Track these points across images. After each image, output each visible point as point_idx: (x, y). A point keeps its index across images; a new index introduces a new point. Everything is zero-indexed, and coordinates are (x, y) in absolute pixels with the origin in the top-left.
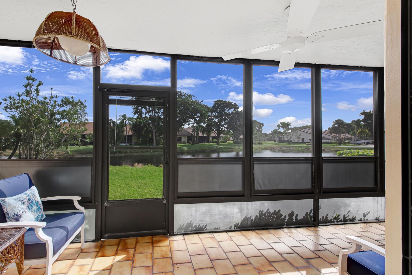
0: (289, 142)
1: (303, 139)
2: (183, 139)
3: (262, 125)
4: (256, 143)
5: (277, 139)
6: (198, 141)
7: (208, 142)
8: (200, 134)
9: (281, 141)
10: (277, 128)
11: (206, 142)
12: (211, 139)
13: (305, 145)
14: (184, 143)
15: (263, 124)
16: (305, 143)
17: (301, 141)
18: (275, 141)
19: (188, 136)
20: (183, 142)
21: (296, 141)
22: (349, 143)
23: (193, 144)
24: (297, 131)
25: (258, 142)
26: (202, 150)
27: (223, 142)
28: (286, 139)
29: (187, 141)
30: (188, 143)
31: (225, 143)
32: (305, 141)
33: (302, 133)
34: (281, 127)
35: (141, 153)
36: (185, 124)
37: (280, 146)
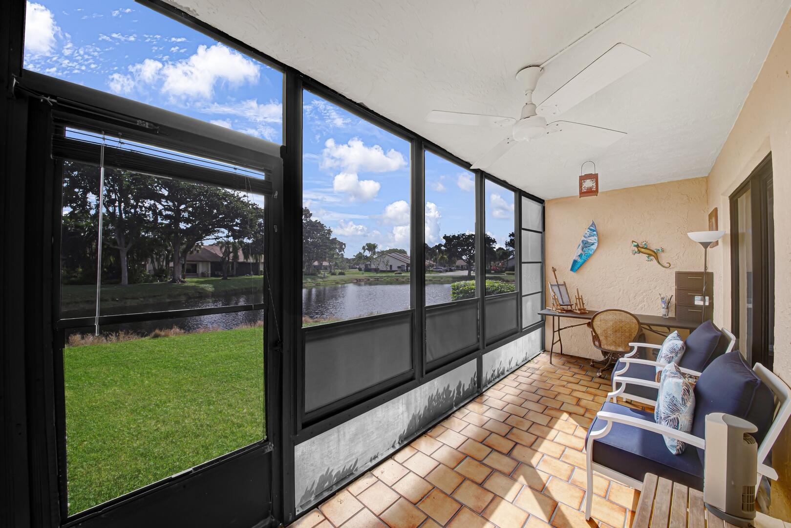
0: (376, 270)
1: (391, 266)
2: (201, 269)
3: (343, 246)
4: (337, 273)
5: (363, 267)
6: (235, 273)
7: (256, 274)
8: (241, 259)
9: (368, 270)
10: (362, 251)
11: (252, 273)
12: (261, 268)
13: (393, 274)
14: (203, 275)
15: (345, 244)
16: (393, 271)
17: (389, 269)
18: (360, 269)
19: (212, 263)
20: (200, 275)
21: (385, 269)
23: (225, 278)
24: (384, 256)
25: (340, 271)
26: (246, 289)
28: (373, 266)
29: (210, 272)
30: (213, 275)
32: (393, 269)
33: (390, 259)
34: (367, 249)
35: (81, 306)
36: (208, 237)
37: (367, 276)
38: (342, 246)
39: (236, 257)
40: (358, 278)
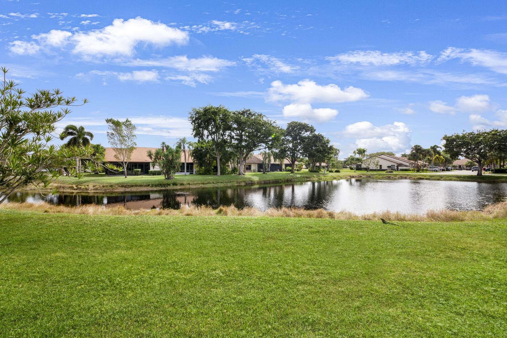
0: (367, 169)
1: (381, 166)
2: (254, 167)
3: (338, 151)
4: (334, 171)
5: (354, 166)
6: (269, 170)
7: (281, 171)
8: (272, 162)
9: (359, 168)
10: (353, 155)
11: (278, 170)
12: (284, 167)
13: (384, 173)
14: (254, 171)
15: (338, 150)
16: (384, 170)
17: (379, 168)
18: (351, 169)
19: (258, 164)
20: (252, 171)
21: (374, 168)
22: (427, 170)
23: (264, 173)
24: (375, 158)
25: (336, 169)
26: (275, 180)
27: (298, 170)
28: (363, 166)
29: (257, 169)
30: (259, 171)
31: (299, 171)
32: (383, 168)
33: (380, 160)
34: (357, 153)
35: (201, 185)
36: (255, 149)
37: (359, 174)
38: (336, 152)
39: (270, 161)
40: (352, 175)
